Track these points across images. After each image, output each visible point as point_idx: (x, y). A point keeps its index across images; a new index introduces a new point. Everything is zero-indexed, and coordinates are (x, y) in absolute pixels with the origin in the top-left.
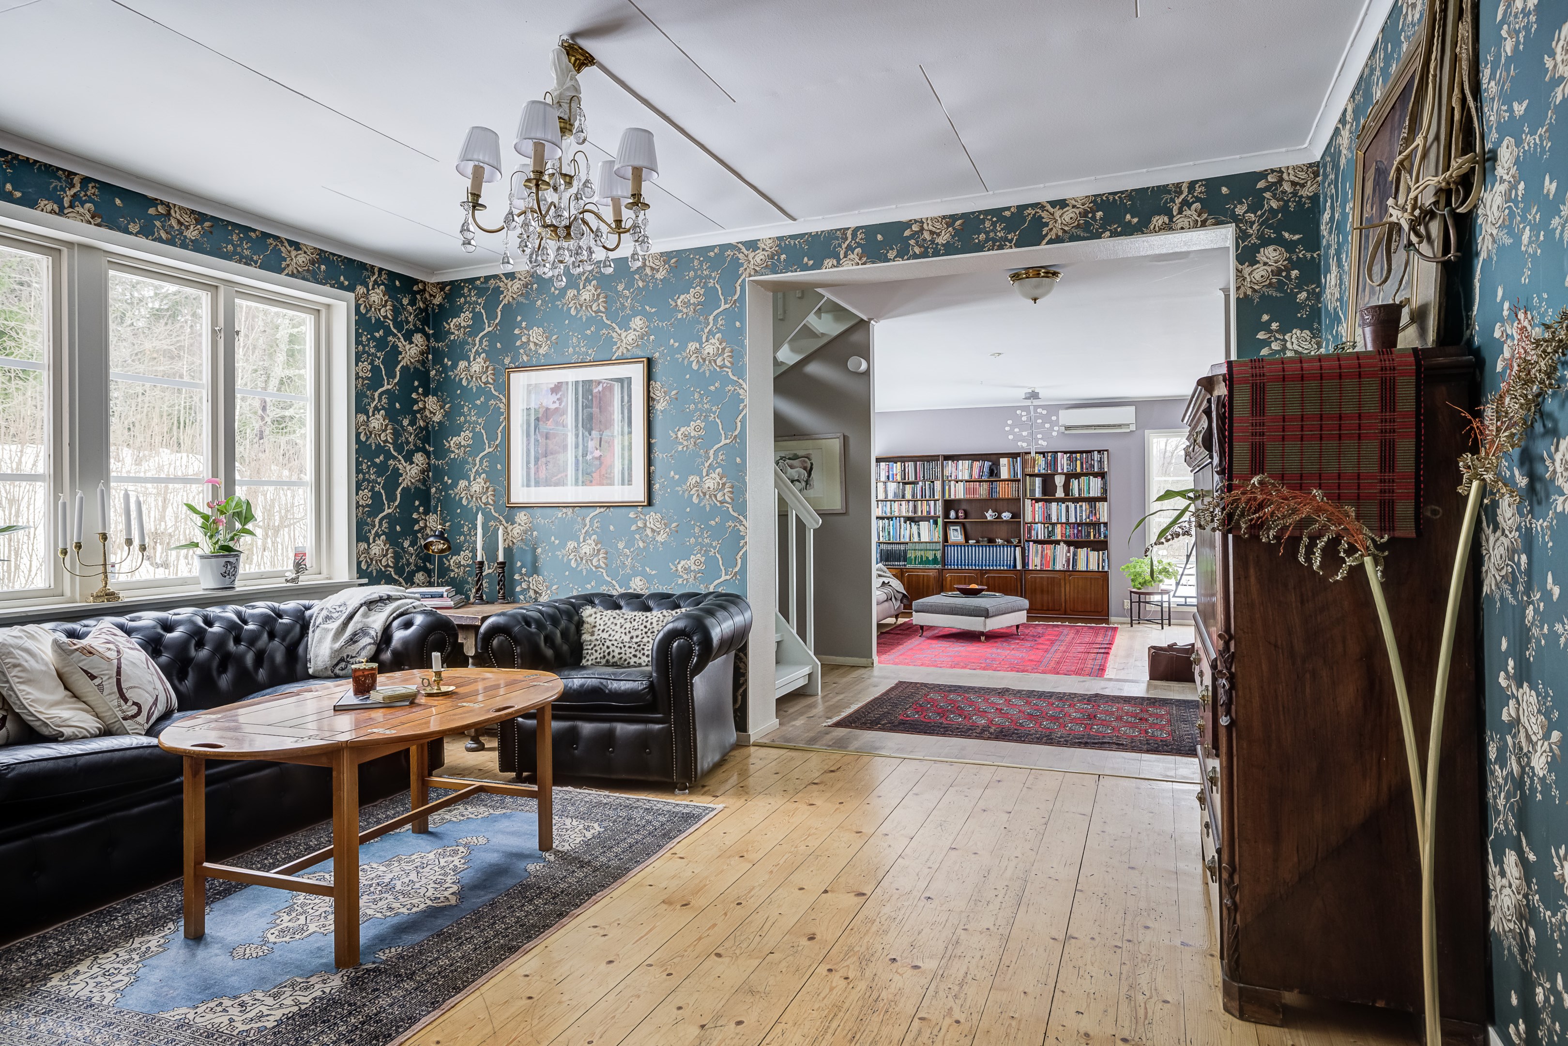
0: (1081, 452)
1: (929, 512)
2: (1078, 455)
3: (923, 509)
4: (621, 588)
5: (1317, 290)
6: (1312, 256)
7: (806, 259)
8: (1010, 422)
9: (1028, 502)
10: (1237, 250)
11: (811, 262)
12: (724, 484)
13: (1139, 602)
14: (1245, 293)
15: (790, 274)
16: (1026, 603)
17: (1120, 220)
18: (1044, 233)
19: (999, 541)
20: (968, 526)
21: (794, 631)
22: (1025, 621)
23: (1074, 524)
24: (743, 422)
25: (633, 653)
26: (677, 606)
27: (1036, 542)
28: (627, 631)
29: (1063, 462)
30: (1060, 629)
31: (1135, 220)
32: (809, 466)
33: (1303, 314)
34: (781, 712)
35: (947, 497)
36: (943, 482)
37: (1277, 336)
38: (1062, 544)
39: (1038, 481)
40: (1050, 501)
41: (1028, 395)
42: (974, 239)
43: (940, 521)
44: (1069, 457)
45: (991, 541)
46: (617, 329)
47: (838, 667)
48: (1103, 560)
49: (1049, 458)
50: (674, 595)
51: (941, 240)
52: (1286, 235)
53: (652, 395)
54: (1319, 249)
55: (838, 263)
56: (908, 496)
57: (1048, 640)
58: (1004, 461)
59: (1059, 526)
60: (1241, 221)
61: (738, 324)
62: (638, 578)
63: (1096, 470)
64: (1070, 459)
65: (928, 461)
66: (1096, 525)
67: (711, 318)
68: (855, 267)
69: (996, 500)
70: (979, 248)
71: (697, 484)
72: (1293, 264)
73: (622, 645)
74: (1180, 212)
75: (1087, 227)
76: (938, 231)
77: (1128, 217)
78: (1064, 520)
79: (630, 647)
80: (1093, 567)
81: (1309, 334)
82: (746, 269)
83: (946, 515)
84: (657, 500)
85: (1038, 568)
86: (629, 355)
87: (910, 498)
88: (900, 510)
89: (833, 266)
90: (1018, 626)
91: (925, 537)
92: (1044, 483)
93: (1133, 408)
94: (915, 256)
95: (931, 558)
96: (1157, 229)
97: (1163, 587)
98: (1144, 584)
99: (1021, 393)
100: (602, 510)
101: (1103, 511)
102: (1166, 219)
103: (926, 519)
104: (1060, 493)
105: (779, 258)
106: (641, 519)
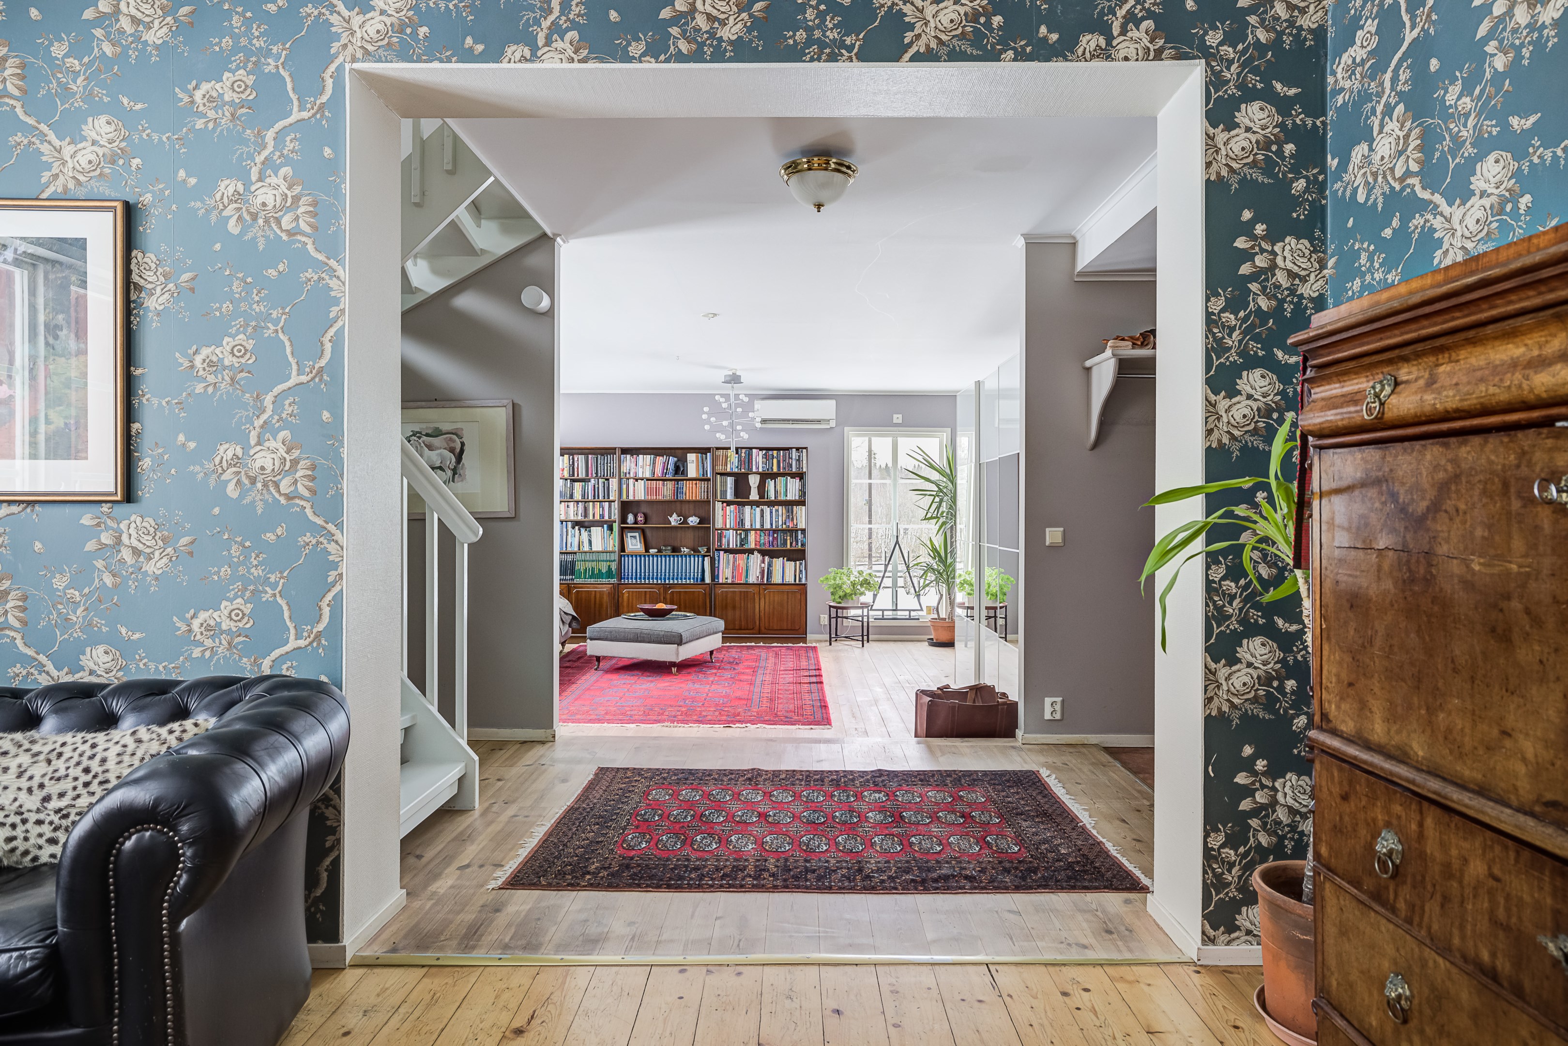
0: (778, 449)
1: (602, 516)
2: (775, 453)
3: (595, 512)
4: (59, 669)
5: (1321, 178)
6: (1314, 123)
7: (469, 41)
8: (706, 409)
9: (719, 505)
10: (1207, 103)
11: (480, 48)
12: (295, 462)
13: (837, 617)
14: (1218, 174)
15: (436, 65)
16: (720, 624)
17: (1031, 35)
18: (906, 41)
19: (685, 550)
20: (649, 533)
21: (434, 709)
22: (719, 644)
23: (769, 530)
24: (337, 342)
25: (49, 835)
26: (182, 713)
27: (728, 551)
28: (35, 783)
29: (758, 461)
30: (757, 652)
31: (1054, 37)
32: (458, 447)
33: (1300, 214)
34: (411, 860)
35: (624, 498)
36: (620, 480)
37: (1264, 245)
38: (756, 553)
39: (730, 481)
40: (743, 504)
41: (728, 379)
42: (786, 39)
43: (616, 527)
44: (765, 454)
45: (675, 550)
46: (52, 136)
47: (500, 745)
48: (801, 571)
49: (743, 455)
50: (178, 683)
51: (730, 32)
52: (1278, 86)
53: (135, 278)
54: (1324, 114)
55: (534, 53)
56: (578, 496)
57: (749, 667)
58: (691, 457)
59: (753, 533)
60: (1214, 55)
61: (327, 152)
62: (101, 649)
63: (794, 470)
64: (765, 456)
65: (602, 455)
66: (793, 532)
67: (270, 135)
68: (566, 65)
69: (682, 502)
70: (795, 55)
71: (236, 461)
72: (1289, 133)
73: (17, 819)
74: (1124, 32)
75: (976, 39)
76: (722, 16)
77: (1043, 30)
78: (758, 526)
79: (39, 822)
80: (790, 579)
81: (1308, 245)
82: (345, 46)
83: (623, 520)
84: (146, 488)
85: (729, 581)
86: (81, 192)
87: (580, 498)
88: (566, 513)
89: (523, 59)
90: (711, 653)
91: (597, 546)
92: (736, 483)
93: (833, 402)
94: (680, 58)
95: (604, 571)
96: (1088, 55)
97: (863, 599)
98: (845, 597)
99: (720, 376)
100: (15, 509)
101: (801, 515)
102: (1102, 42)
103: (600, 523)
104: (754, 496)
105: (414, 33)
106: (107, 528)
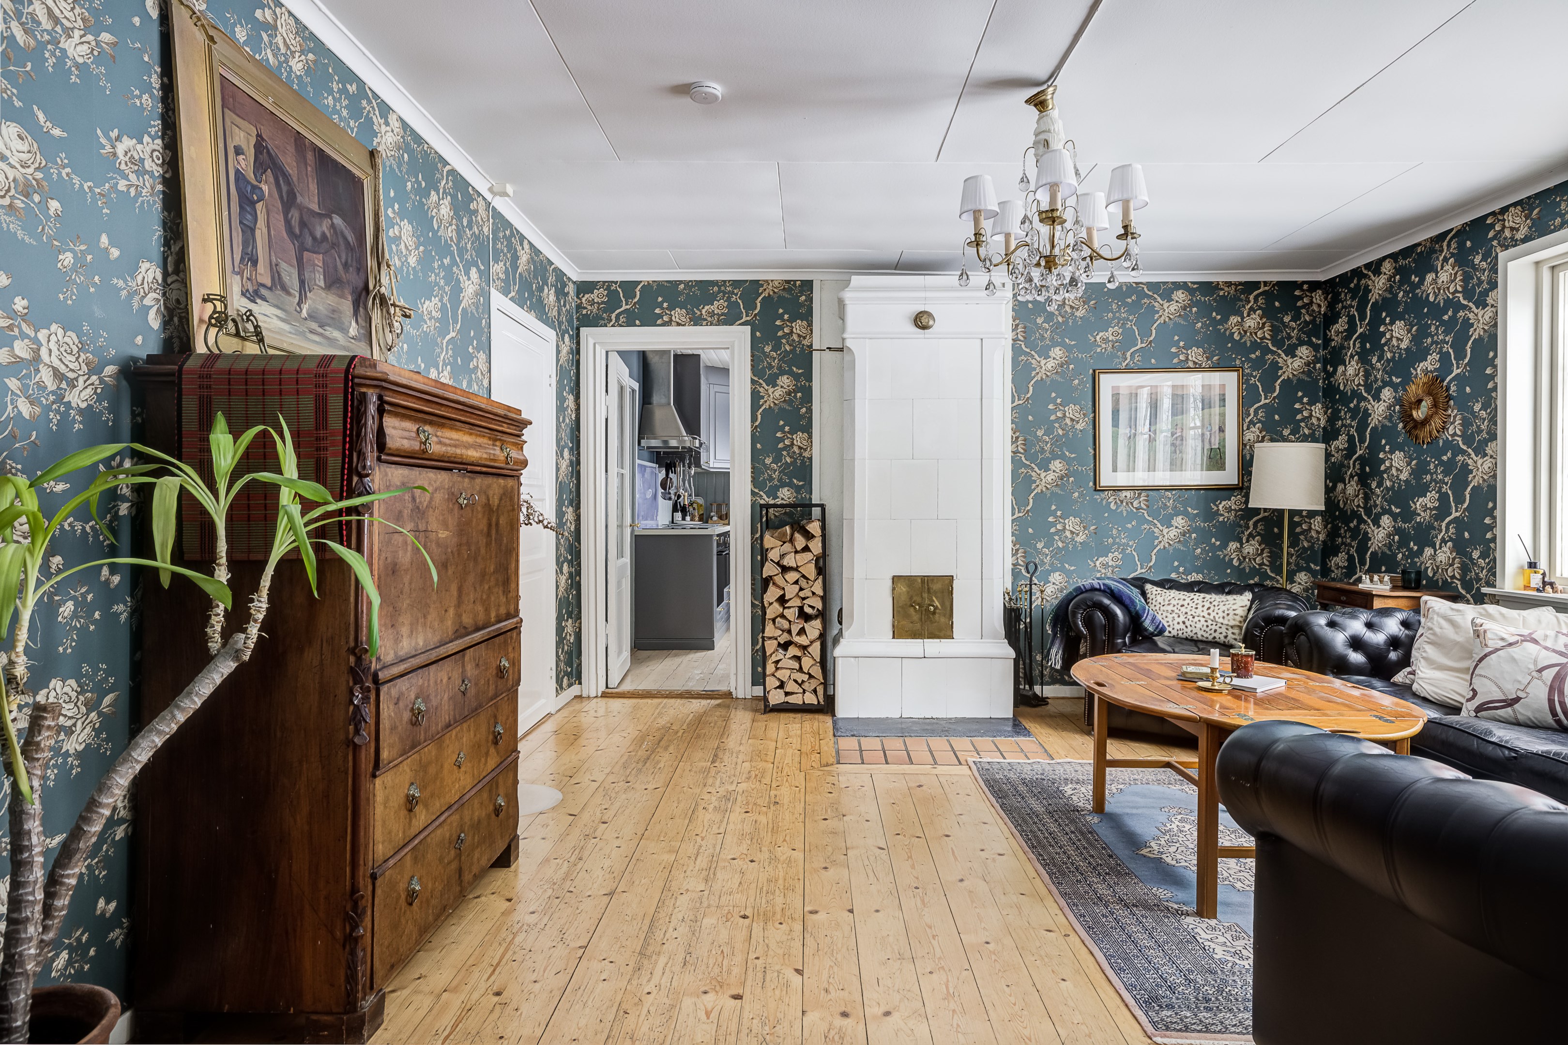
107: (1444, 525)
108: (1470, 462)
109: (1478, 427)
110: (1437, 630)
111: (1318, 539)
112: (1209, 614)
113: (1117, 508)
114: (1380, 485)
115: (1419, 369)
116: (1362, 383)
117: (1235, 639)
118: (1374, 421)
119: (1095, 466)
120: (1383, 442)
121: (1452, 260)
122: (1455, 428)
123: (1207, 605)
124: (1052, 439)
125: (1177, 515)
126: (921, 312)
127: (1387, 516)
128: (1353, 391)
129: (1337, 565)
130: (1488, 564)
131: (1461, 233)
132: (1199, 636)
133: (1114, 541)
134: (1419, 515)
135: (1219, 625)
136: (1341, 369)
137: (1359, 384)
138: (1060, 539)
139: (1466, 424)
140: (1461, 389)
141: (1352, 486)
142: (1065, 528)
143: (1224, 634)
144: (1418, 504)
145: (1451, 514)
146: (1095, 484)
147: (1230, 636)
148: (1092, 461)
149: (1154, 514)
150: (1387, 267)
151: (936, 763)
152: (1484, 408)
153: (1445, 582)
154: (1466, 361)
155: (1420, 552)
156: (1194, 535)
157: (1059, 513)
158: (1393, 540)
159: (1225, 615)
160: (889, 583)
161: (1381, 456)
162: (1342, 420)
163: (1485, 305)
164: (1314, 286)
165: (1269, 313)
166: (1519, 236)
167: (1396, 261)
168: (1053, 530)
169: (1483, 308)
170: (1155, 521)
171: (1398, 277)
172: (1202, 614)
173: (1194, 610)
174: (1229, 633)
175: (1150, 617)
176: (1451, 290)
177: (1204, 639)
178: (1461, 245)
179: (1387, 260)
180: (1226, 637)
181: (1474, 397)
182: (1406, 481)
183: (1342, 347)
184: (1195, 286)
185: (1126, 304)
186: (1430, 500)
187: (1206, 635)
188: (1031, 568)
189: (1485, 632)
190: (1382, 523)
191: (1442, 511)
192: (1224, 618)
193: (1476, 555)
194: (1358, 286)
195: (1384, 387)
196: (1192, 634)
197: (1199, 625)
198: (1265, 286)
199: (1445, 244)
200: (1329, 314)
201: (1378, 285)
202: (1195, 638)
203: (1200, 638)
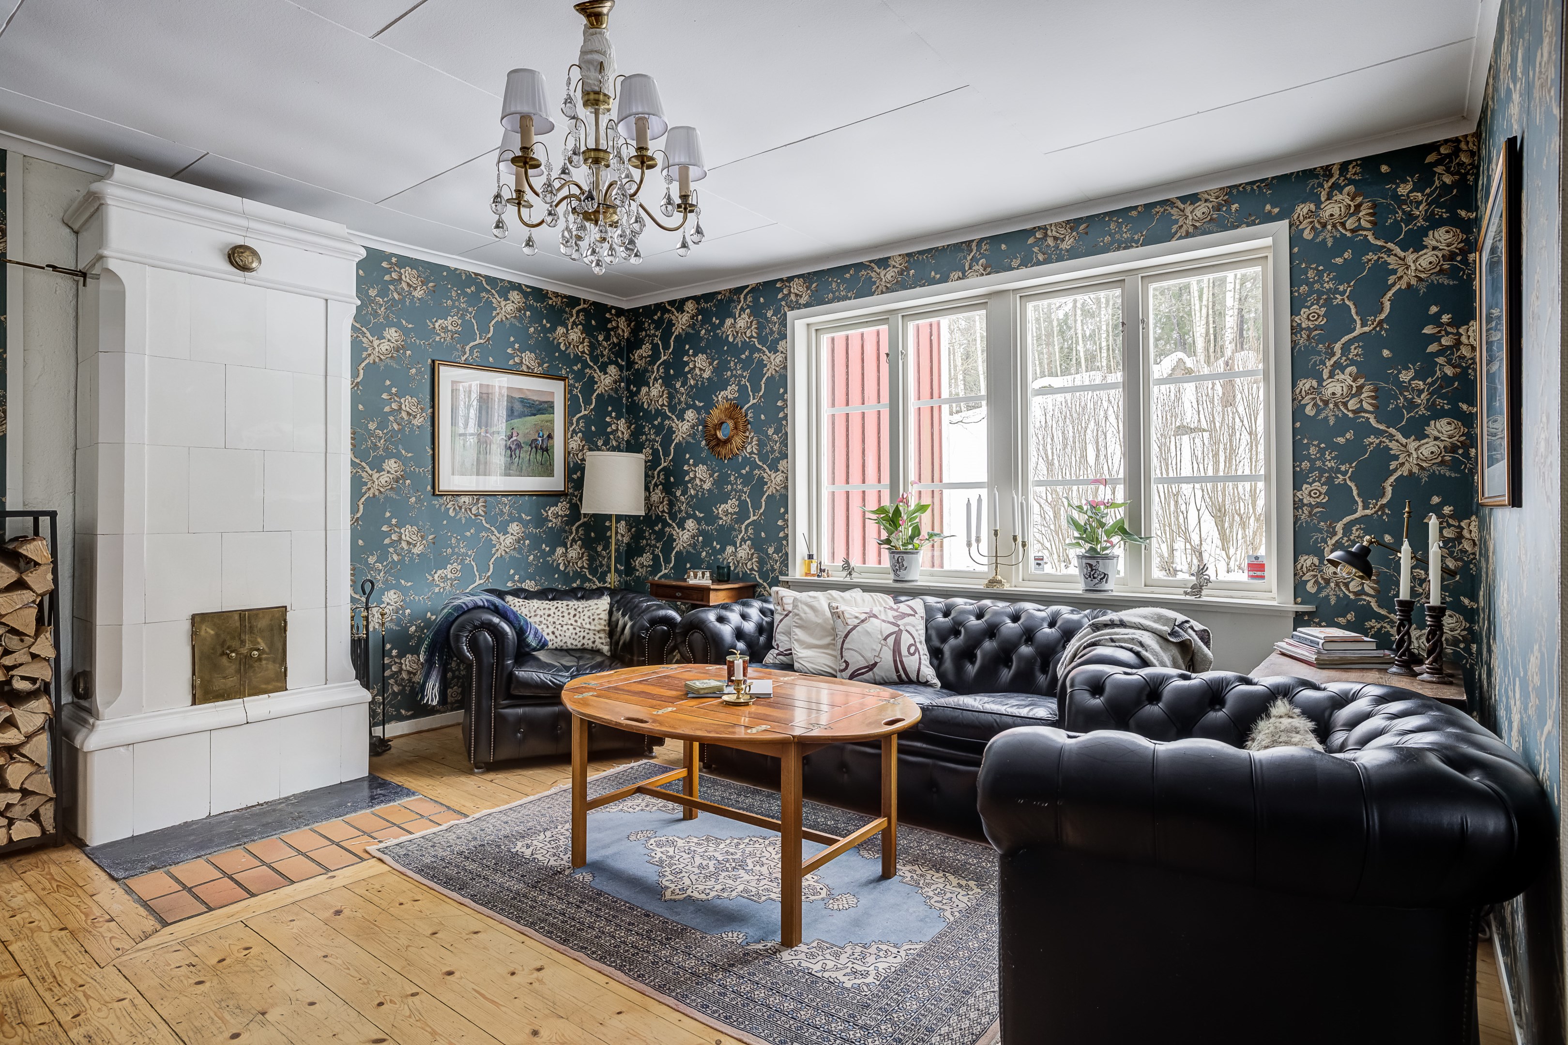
107: (743, 527)
108: (765, 475)
109: (772, 447)
110: (803, 615)
111: (622, 541)
112: (576, 621)
113: (456, 515)
114: (684, 493)
115: (720, 397)
116: (666, 403)
117: (602, 643)
118: (678, 438)
119: (434, 467)
120: (688, 456)
121: (748, 311)
122: (752, 447)
123: (573, 612)
124: (386, 434)
125: (512, 522)
126: (240, 246)
127: (691, 520)
128: (657, 410)
129: (642, 565)
130: (781, 557)
131: (756, 290)
132: (569, 644)
133: (453, 551)
134: (721, 519)
135: (587, 631)
136: (644, 390)
137: (663, 405)
138: (395, 551)
139: (761, 444)
140: (757, 416)
141: (656, 494)
142: (400, 538)
143: (592, 640)
144: (720, 510)
145: (749, 518)
146: (433, 487)
147: (598, 641)
148: (430, 462)
149: (491, 520)
150: (690, 306)
151: (328, 870)
152: (776, 432)
153: (745, 574)
154: (761, 393)
155: (723, 549)
156: (527, 542)
157: (394, 521)
158: (698, 540)
159: (591, 620)
160: (186, 626)
161: (686, 468)
162: (646, 435)
163: (776, 351)
164: (620, 312)
165: (588, 330)
166: (802, 301)
167: (698, 303)
168: (387, 541)
169: (775, 353)
170: (493, 528)
171: (700, 317)
172: (569, 622)
173: (561, 619)
174: (597, 637)
175: (533, 632)
176: (748, 335)
177: (574, 647)
178: (756, 300)
179: (690, 301)
180: (594, 642)
181: (768, 423)
182: (709, 490)
183: (646, 370)
184: (529, 290)
185: (465, 294)
186: (731, 506)
187: (575, 643)
188: (368, 587)
189: (843, 613)
190: (686, 526)
191: (742, 514)
192: (590, 623)
193: (771, 550)
194: (661, 319)
195: (688, 409)
196: (561, 644)
197: (568, 634)
198: (584, 303)
199: (742, 296)
200: (632, 339)
201: (682, 321)
202: (565, 647)
203: (570, 647)
